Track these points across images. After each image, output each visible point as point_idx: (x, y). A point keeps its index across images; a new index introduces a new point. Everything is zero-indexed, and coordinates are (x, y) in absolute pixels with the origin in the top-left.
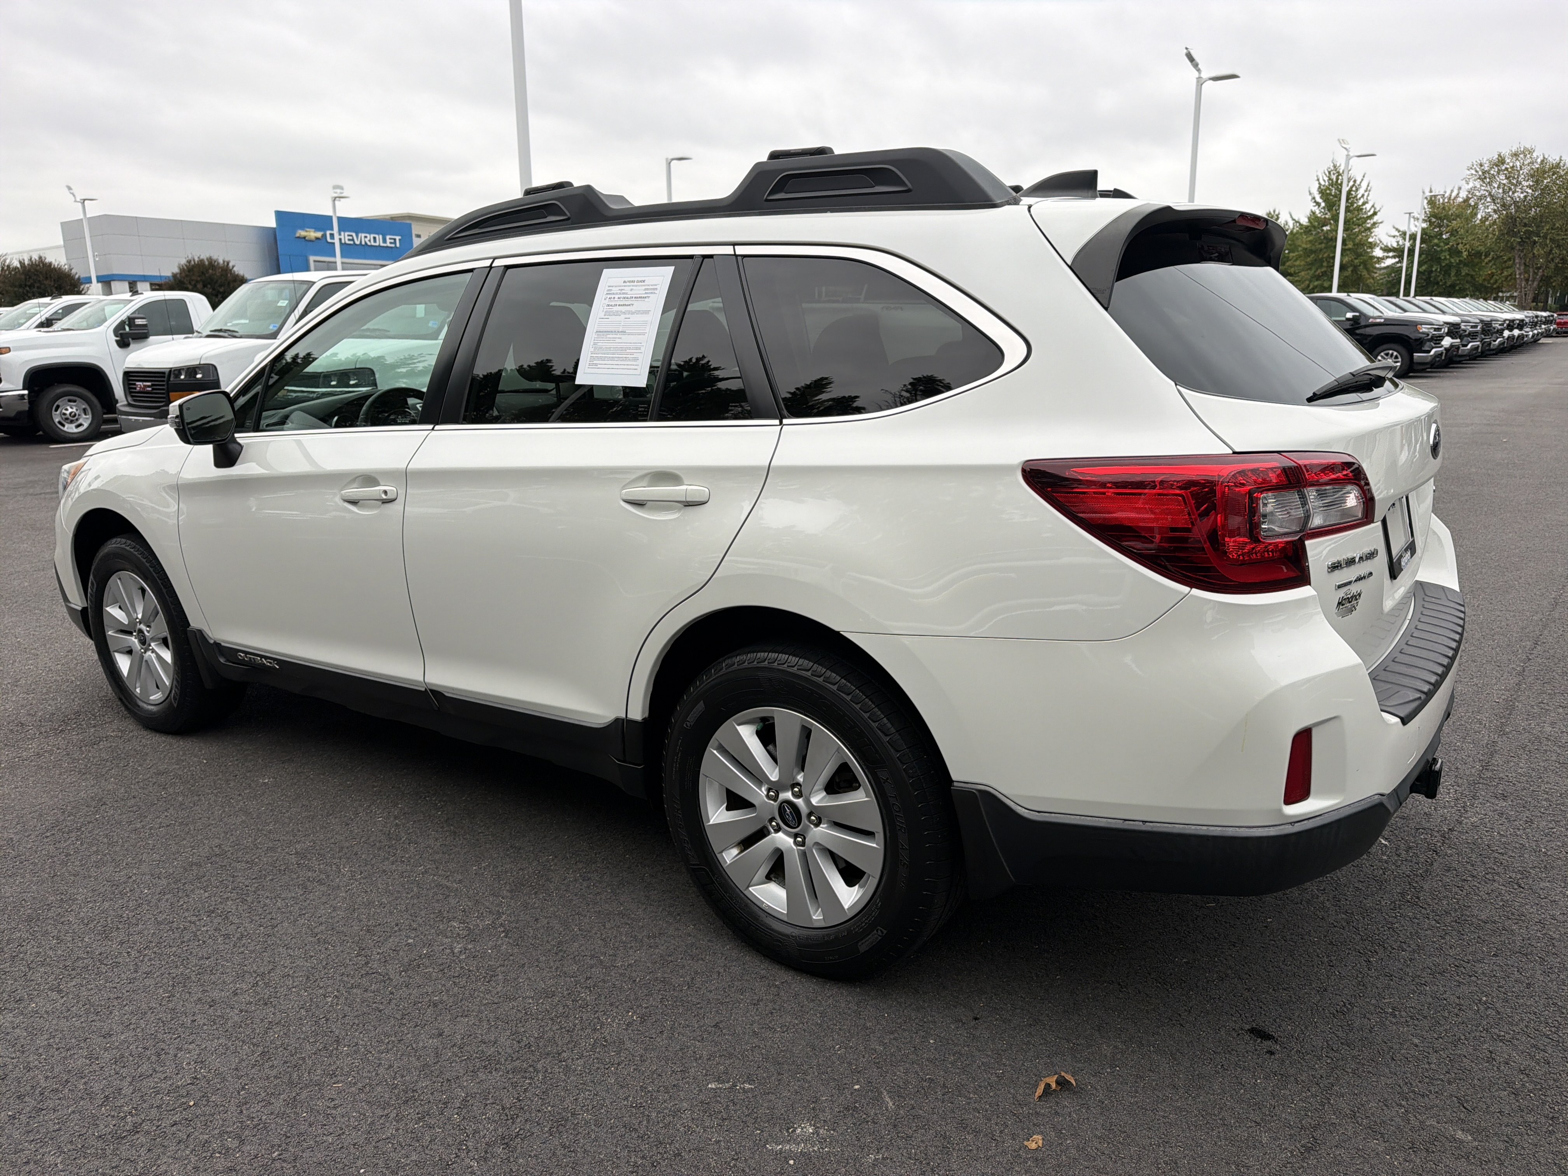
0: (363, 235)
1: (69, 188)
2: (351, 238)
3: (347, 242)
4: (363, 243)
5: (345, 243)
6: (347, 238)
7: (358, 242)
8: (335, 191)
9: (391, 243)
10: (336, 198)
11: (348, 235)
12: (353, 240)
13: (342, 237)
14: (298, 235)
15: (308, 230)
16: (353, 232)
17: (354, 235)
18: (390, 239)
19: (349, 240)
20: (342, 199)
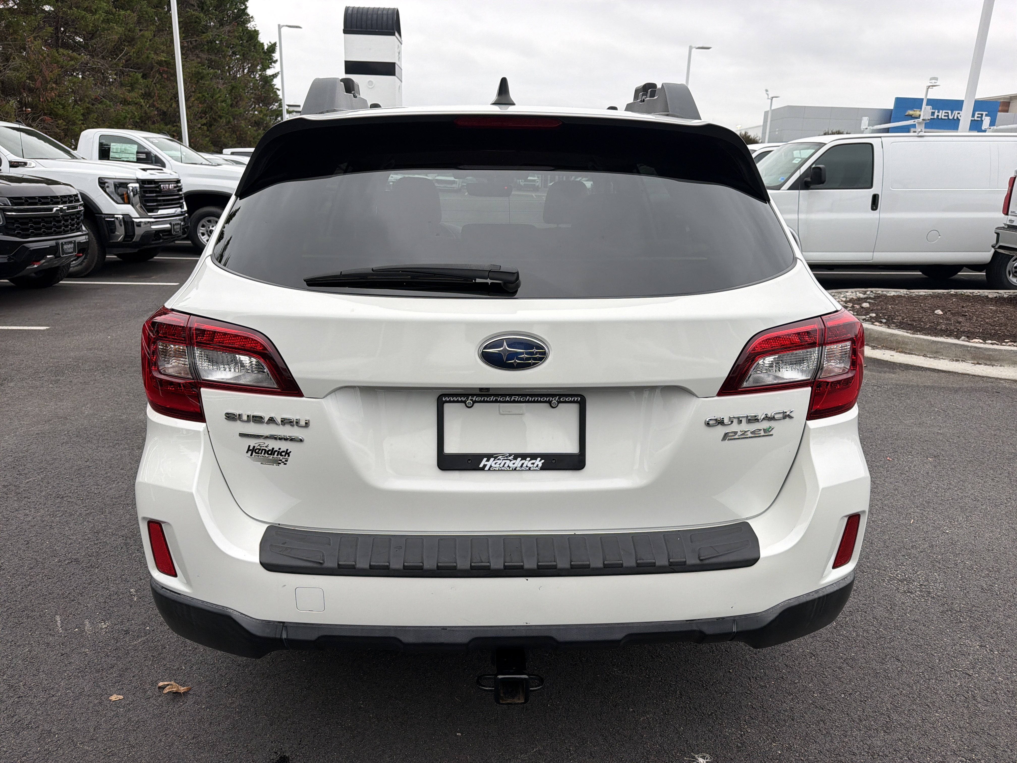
0: (957, 112)
1: (767, 91)
2: (947, 114)
3: (943, 117)
4: (955, 118)
5: (941, 118)
6: (944, 114)
7: (951, 117)
8: (931, 81)
9: (978, 117)
10: (929, 86)
11: (945, 113)
12: (948, 116)
13: (940, 114)
14: (907, 114)
15: (915, 110)
16: (949, 110)
17: (950, 112)
18: (978, 114)
19: (945, 116)
20: (934, 87)
